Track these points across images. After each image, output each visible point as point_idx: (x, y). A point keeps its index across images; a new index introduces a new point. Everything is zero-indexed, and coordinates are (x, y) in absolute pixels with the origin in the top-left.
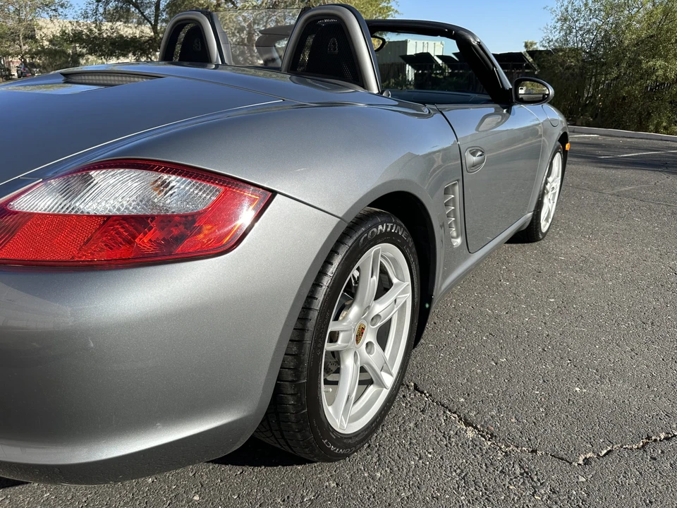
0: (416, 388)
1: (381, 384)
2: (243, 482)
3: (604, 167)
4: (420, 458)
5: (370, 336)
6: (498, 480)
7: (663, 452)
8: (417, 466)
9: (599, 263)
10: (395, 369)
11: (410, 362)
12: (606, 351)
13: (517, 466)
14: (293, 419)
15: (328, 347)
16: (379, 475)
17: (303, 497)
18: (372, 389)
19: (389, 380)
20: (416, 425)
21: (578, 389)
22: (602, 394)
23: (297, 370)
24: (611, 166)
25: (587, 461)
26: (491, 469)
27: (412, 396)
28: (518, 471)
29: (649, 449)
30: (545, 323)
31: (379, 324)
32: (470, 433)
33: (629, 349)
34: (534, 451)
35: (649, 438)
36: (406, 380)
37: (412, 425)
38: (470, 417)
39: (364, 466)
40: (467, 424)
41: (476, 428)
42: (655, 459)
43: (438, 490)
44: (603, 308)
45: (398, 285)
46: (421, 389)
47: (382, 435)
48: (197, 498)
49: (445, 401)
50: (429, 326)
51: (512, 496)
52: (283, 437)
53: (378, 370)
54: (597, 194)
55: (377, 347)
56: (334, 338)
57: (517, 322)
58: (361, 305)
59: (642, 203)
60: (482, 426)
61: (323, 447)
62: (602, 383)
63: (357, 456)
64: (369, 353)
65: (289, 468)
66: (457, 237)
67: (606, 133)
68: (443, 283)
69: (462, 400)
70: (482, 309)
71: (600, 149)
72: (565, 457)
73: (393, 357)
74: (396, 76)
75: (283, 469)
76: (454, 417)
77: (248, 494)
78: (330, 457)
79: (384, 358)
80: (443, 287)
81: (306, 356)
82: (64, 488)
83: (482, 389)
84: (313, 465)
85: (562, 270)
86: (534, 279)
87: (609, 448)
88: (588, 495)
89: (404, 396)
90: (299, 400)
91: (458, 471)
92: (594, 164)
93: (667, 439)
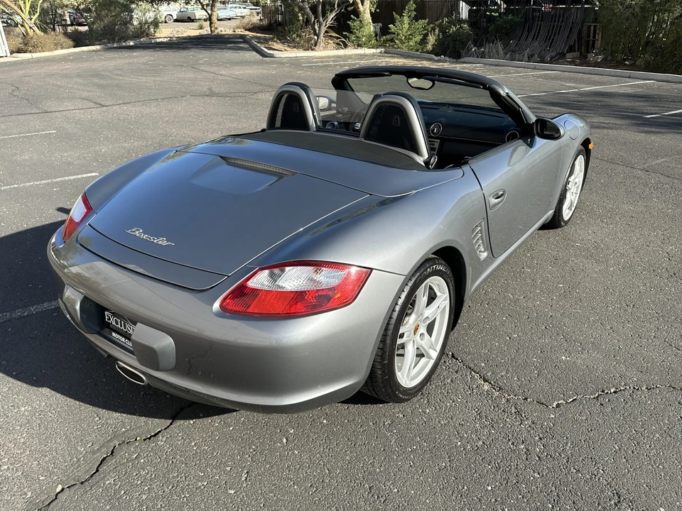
0: (453, 356)
1: (430, 357)
2: (350, 413)
3: (646, 132)
4: (453, 402)
5: (423, 330)
6: (500, 415)
7: (609, 401)
8: (451, 406)
9: (608, 249)
10: (439, 348)
11: (450, 338)
12: (591, 328)
13: (513, 408)
14: (380, 380)
15: (399, 341)
16: (428, 411)
17: (384, 422)
18: (423, 360)
19: (434, 355)
20: (452, 381)
21: (564, 358)
22: (579, 361)
23: (382, 357)
24: (653, 130)
25: (558, 406)
26: (497, 409)
27: (450, 362)
28: (513, 412)
29: (601, 399)
30: (551, 306)
31: (428, 322)
32: (486, 387)
33: (609, 327)
34: (526, 399)
35: (603, 391)
36: (446, 351)
37: (449, 381)
38: (487, 376)
39: (419, 405)
40: (485, 381)
41: (490, 383)
42: (602, 405)
43: (463, 420)
44: (599, 292)
45: (440, 296)
46: (456, 357)
47: (430, 387)
48: (325, 421)
49: (472, 366)
50: (465, 309)
51: (507, 425)
52: (374, 390)
53: (427, 349)
54: (627, 170)
55: (427, 335)
56: (402, 336)
57: (530, 305)
58: (417, 314)
59: (667, 180)
60: (494, 382)
61: (396, 395)
62: (582, 353)
63: (415, 399)
64: (422, 340)
65: (375, 406)
66: (484, 251)
67: (664, 78)
68: (472, 286)
69: (483, 365)
70: (506, 294)
71: (650, 104)
72: (545, 402)
73: (437, 340)
74: (449, 15)
75: (372, 406)
76: (477, 376)
77: (353, 420)
78: (399, 401)
79: (431, 341)
80: (473, 289)
81: (388, 349)
82: (275, 416)
83: (497, 357)
84: (389, 404)
85: (576, 256)
86: (551, 265)
87: (575, 398)
88: (554, 425)
89: (445, 362)
90: (383, 372)
91: (476, 410)
92: (636, 128)
93: (615, 392)
